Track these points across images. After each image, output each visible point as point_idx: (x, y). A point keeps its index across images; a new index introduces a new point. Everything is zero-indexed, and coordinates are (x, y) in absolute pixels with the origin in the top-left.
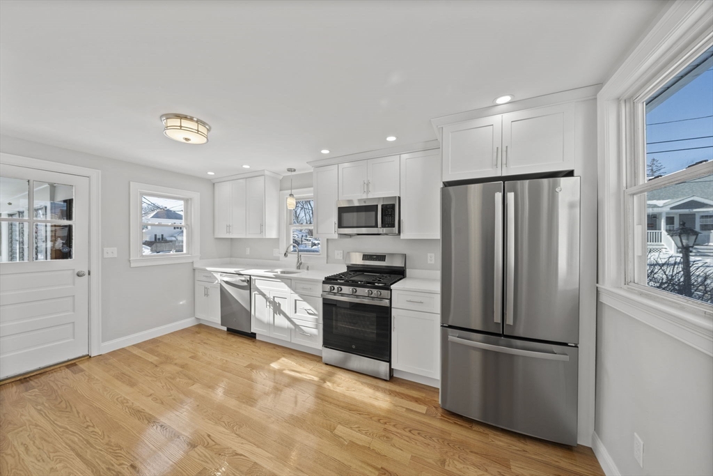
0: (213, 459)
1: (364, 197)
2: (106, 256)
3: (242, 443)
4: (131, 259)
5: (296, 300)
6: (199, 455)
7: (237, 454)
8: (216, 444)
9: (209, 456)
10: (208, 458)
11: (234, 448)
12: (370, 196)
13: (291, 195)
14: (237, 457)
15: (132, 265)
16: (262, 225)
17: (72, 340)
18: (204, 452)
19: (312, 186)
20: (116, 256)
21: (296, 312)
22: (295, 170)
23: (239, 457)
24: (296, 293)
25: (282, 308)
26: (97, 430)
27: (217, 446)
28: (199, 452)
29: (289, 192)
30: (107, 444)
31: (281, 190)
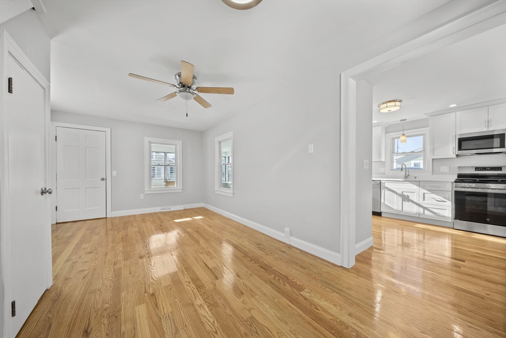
1: (486, 129)
5: (424, 194)
12: (491, 129)
13: (403, 135)
16: (379, 154)
19: (428, 127)
21: (424, 200)
22: (406, 120)
24: (425, 189)
25: (410, 198)
29: (402, 132)
31: (386, 133)
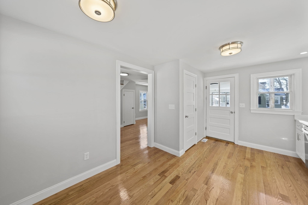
0: (202, 192)
2: (240, 107)
3: (213, 202)
4: (251, 109)
6: (203, 187)
7: (206, 201)
8: (210, 192)
9: (203, 190)
10: (202, 190)
11: (209, 199)
14: (205, 201)
15: (252, 112)
17: (229, 134)
18: (204, 189)
20: (244, 107)
23: (205, 202)
26: (206, 159)
27: (208, 192)
28: (204, 187)
30: (201, 164)
